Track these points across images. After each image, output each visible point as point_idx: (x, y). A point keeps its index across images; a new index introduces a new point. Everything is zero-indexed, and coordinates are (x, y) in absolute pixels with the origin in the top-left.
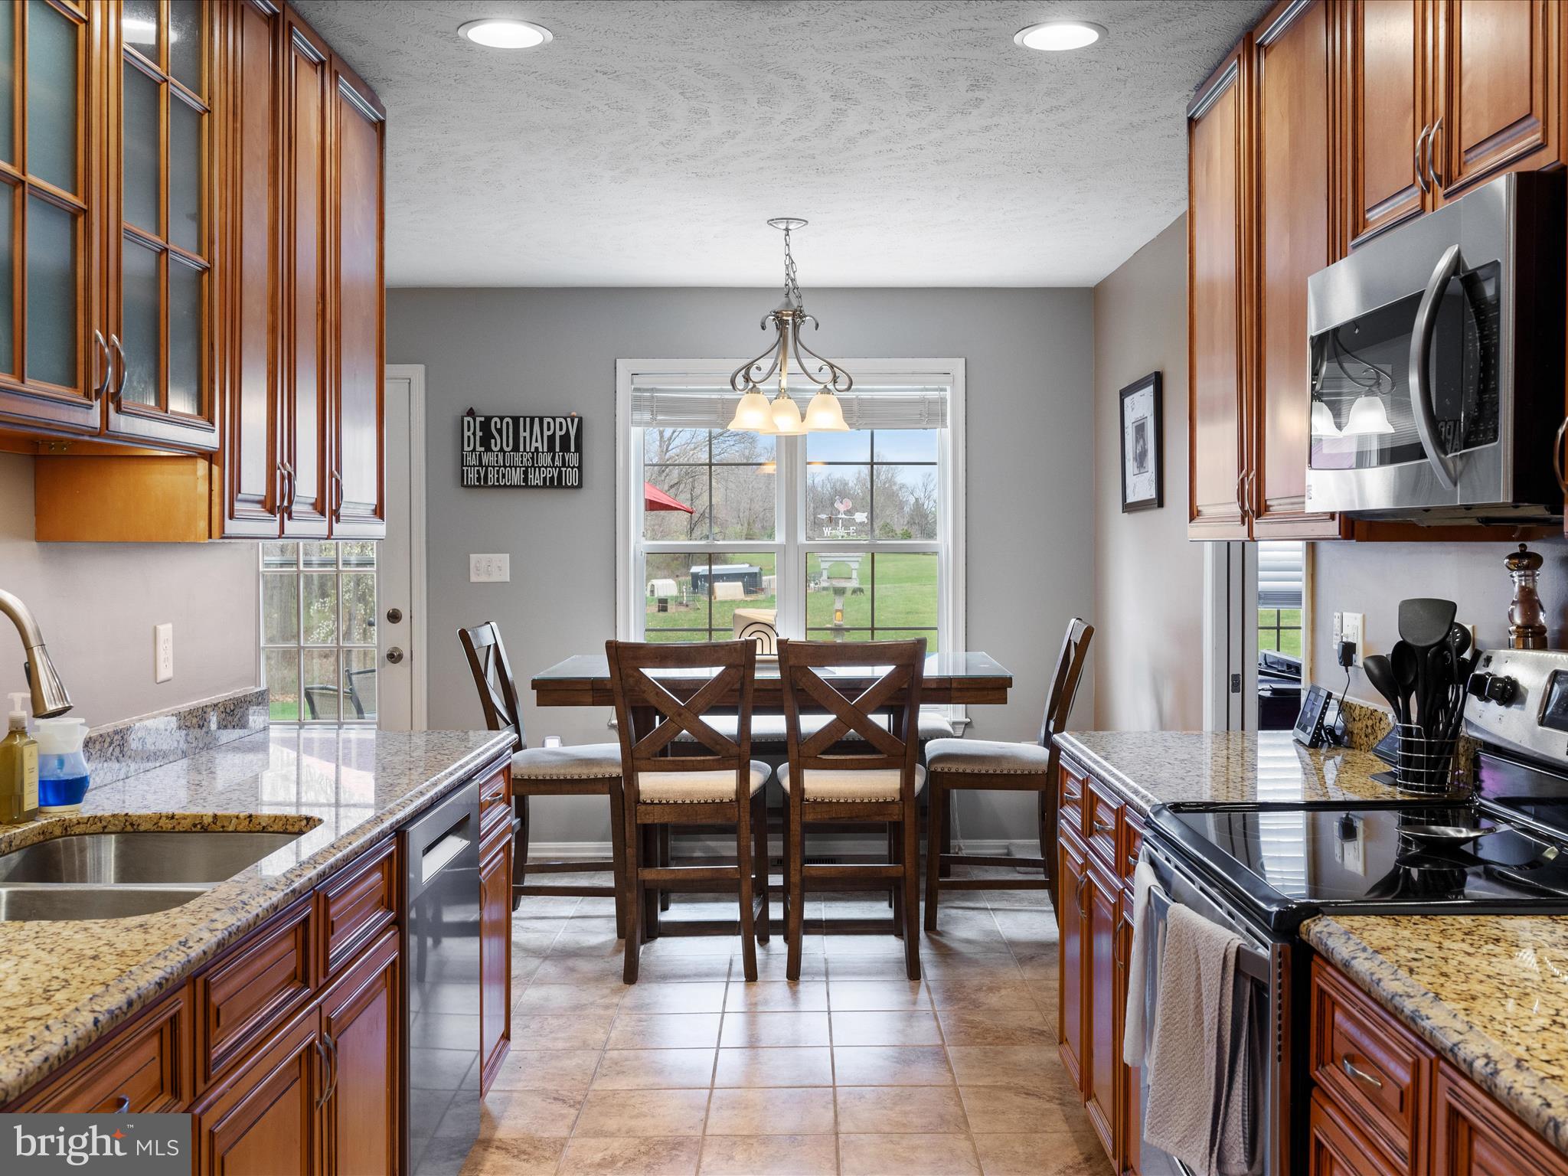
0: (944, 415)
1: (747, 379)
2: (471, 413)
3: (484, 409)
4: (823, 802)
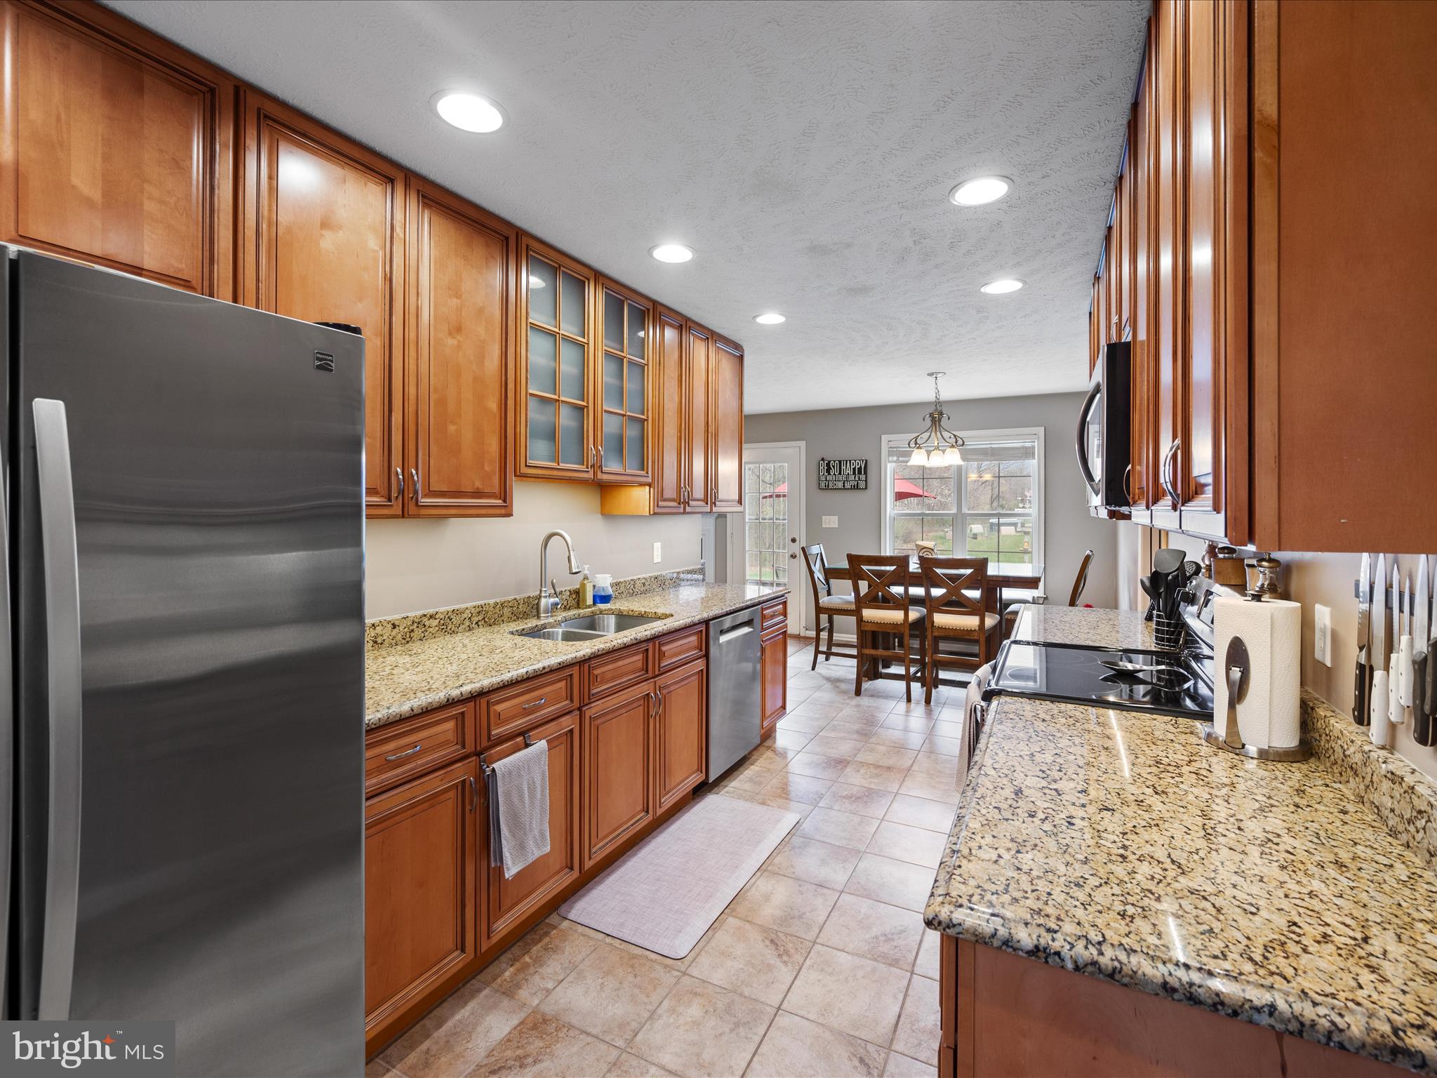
0: (1034, 453)
1: (916, 444)
2: (823, 459)
3: (828, 457)
4: (942, 628)
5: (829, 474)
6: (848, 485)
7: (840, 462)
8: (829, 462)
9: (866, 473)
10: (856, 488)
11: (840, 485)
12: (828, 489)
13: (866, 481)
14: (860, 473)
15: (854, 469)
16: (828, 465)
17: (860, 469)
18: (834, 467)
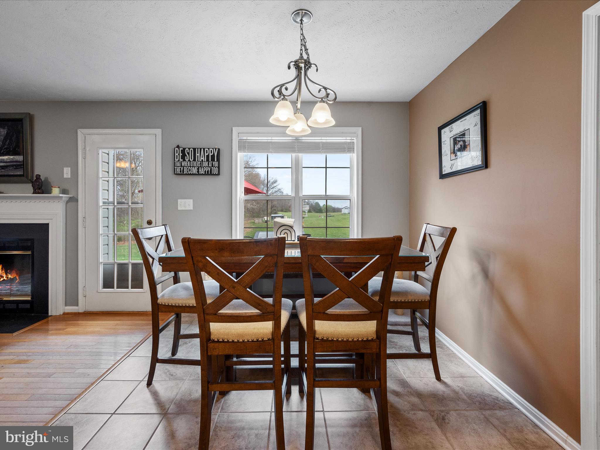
0: (353, 148)
2: (178, 147)
3: (183, 145)
5: (184, 160)
6: (202, 171)
7: (194, 149)
8: (184, 149)
9: (218, 160)
10: (209, 173)
11: (195, 171)
12: (183, 174)
13: (219, 167)
14: (213, 160)
15: (208, 156)
16: (183, 151)
17: (213, 156)
18: (188, 154)
